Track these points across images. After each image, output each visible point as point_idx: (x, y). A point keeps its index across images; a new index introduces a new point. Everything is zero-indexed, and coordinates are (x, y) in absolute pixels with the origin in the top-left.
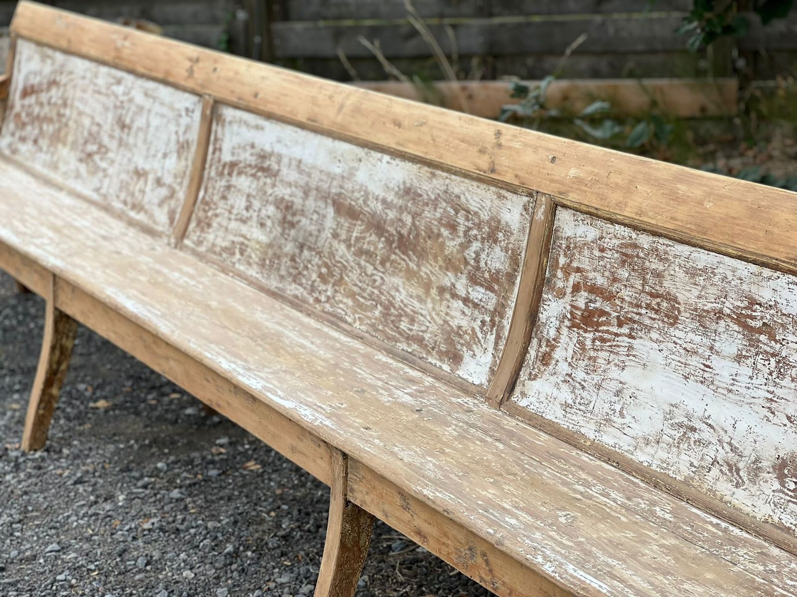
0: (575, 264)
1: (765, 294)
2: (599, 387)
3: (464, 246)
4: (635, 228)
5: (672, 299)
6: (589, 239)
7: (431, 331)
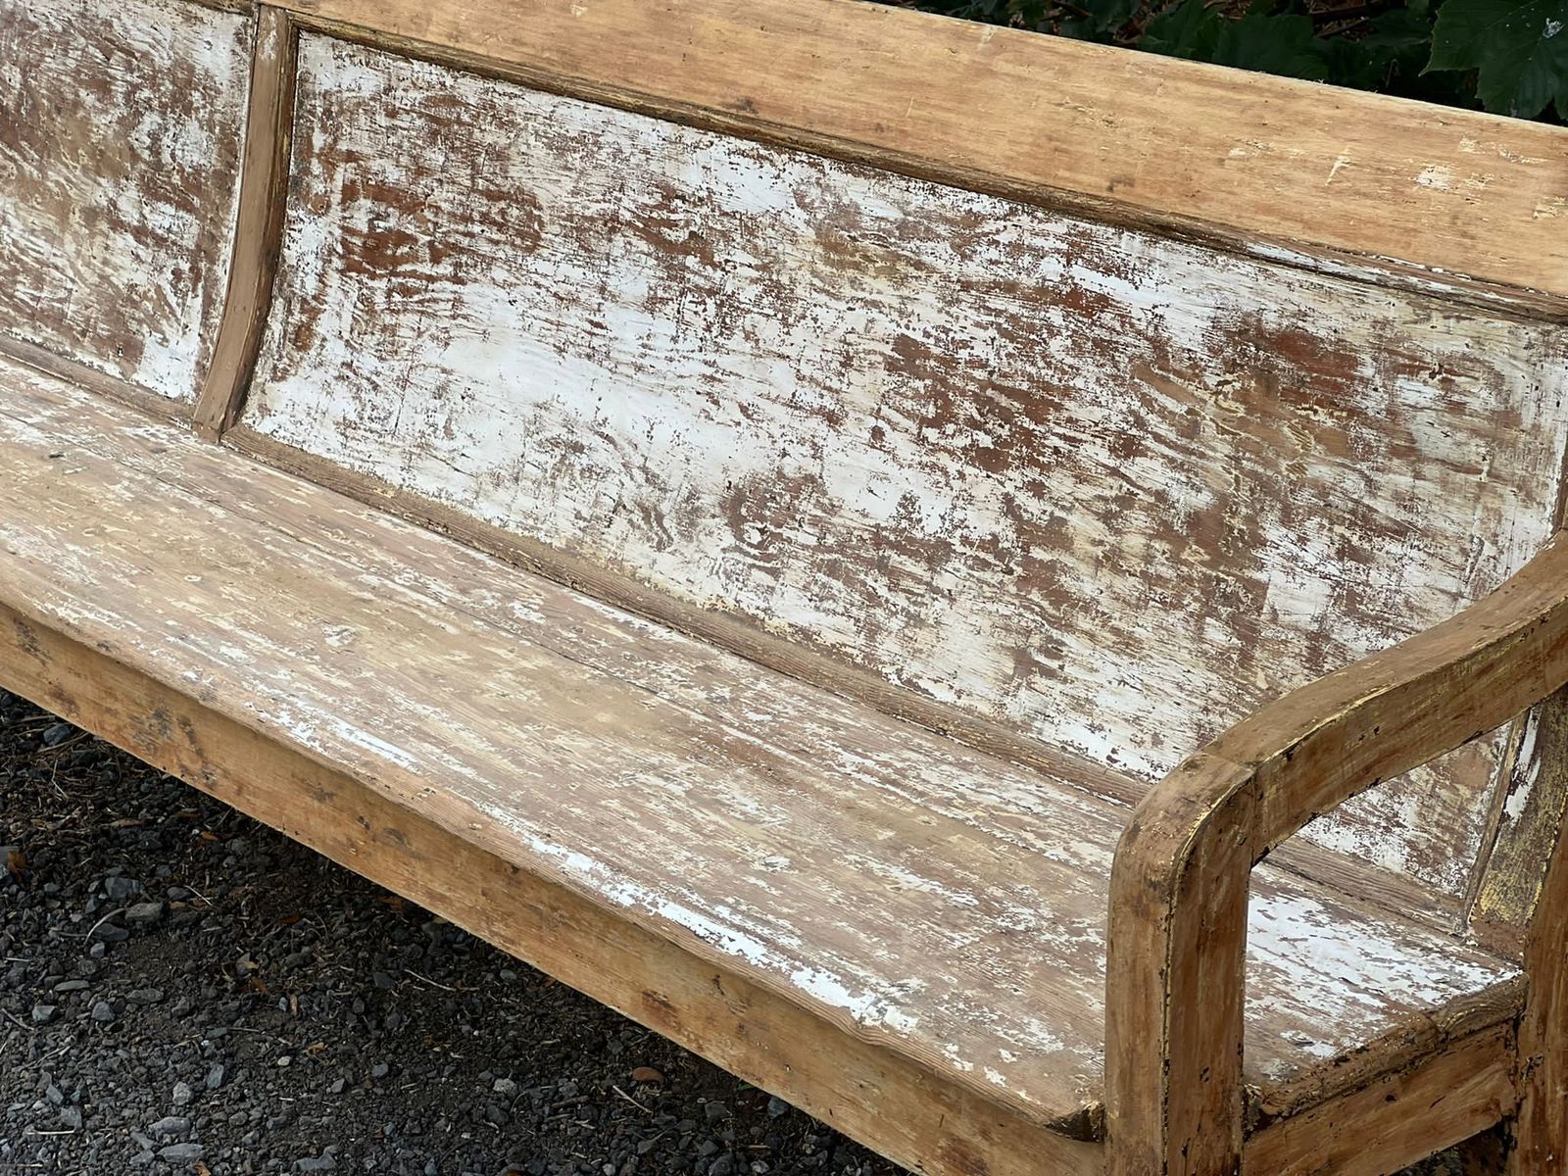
0: (343, 146)
1: (689, 178)
2: (404, 382)
3: (128, 124)
4: (450, 65)
5: (526, 200)
6: (366, 94)
7: (78, 300)
